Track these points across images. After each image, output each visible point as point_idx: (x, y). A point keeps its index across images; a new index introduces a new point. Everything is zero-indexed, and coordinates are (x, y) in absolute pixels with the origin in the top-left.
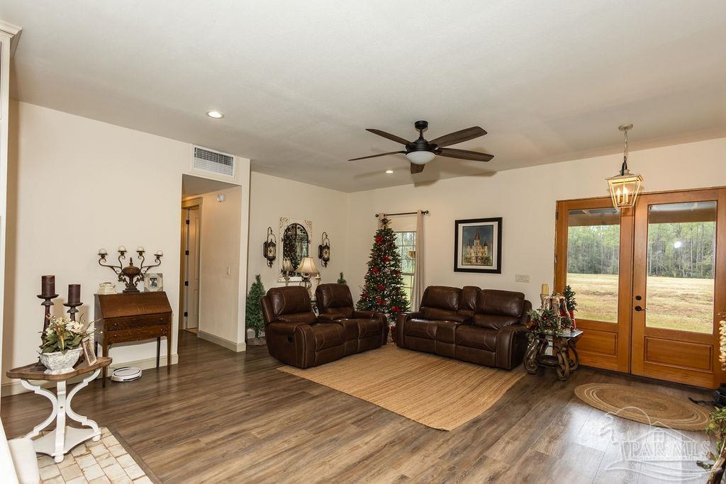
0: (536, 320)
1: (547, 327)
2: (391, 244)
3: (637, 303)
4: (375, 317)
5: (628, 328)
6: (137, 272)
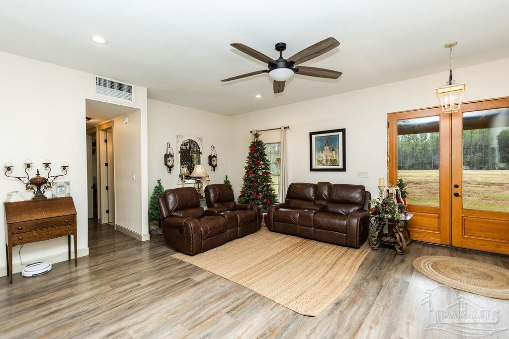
0: (377, 207)
1: (387, 212)
2: (262, 152)
3: (455, 190)
4: (251, 209)
5: (448, 210)
6: (45, 181)
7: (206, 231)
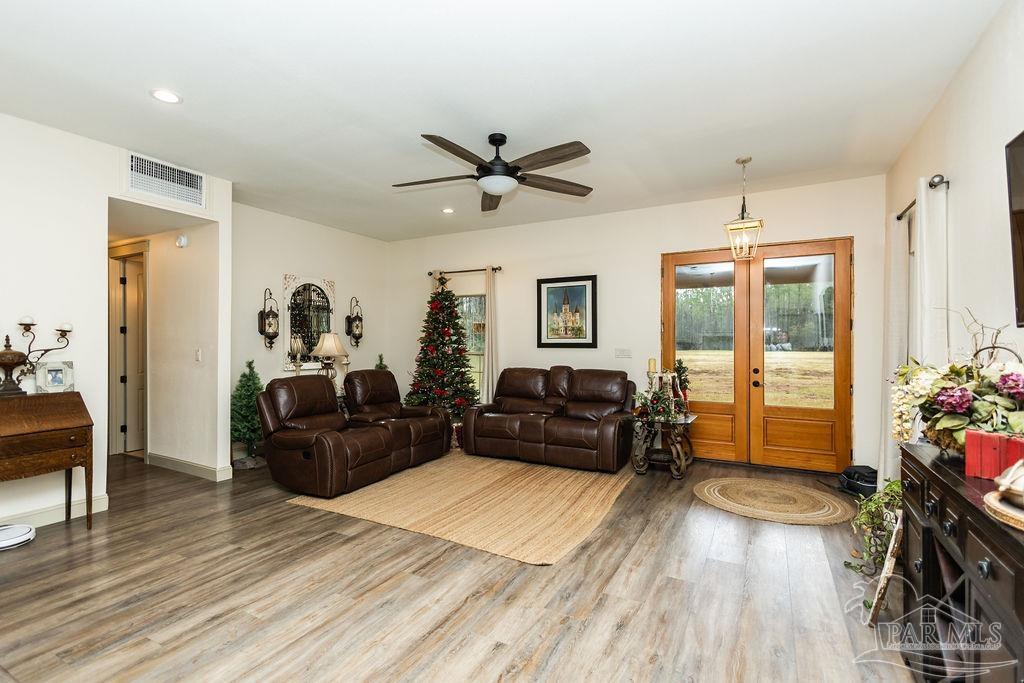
0: (644, 405)
1: (658, 413)
2: (451, 313)
3: (755, 377)
4: (434, 414)
5: (745, 407)
6: (21, 360)
7: (356, 454)
